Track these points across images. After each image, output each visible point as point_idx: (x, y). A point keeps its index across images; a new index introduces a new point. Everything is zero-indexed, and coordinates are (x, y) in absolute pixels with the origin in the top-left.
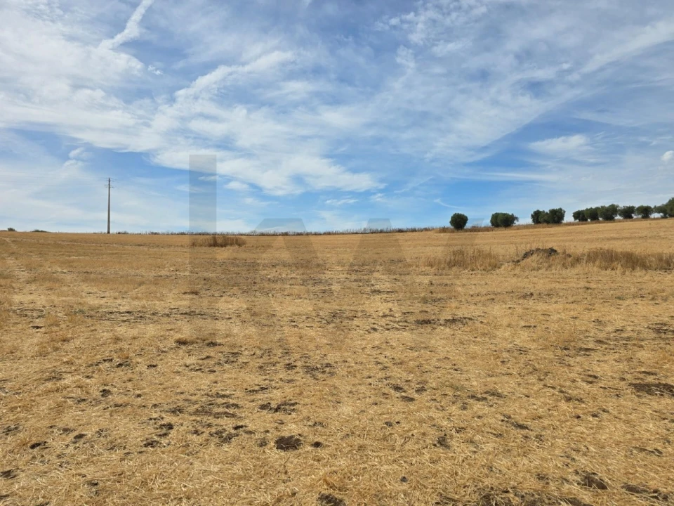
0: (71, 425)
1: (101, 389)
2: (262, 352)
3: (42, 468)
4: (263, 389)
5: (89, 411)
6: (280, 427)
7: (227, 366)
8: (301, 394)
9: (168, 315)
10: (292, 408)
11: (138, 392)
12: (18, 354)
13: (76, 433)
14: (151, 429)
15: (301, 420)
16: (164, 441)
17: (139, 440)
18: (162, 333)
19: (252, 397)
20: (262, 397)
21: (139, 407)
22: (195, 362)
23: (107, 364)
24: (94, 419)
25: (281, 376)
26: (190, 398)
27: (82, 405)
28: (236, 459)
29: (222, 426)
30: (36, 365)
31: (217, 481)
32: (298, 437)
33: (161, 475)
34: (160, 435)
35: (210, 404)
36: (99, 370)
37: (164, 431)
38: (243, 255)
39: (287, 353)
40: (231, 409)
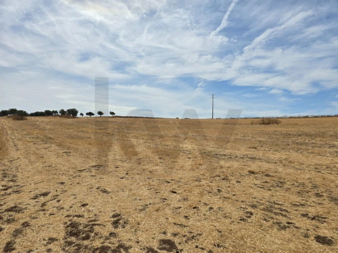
0: (207, 202)
1: (217, 189)
2: (298, 184)
3: (198, 218)
4: (302, 205)
5: (213, 197)
6: (316, 229)
7: (278, 188)
8: (329, 213)
9: (242, 158)
10: (323, 220)
11: (234, 193)
12: (184, 168)
13: (209, 206)
14: (242, 213)
15: (332, 229)
16: (249, 220)
17: (237, 216)
18: (241, 167)
19: (296, 208)
20: (303, 210)
21: (235, 200)
22: (259, 183)
23: (218, 178)
24: (216, 202)
25: (314, 200)
26: (260, 201)
27: (210, 194)
28: (290, 241)
29: (279, 220)
30: (191, 174)
31: (281, 249)
32: (330, 238)
33: (250, 236)
34: (247, 217)
35: (271, 207)
36: (215, 180)
37: (249, 215)
38: (280, 129)
39: (315, 187)
40: (283, 212)
